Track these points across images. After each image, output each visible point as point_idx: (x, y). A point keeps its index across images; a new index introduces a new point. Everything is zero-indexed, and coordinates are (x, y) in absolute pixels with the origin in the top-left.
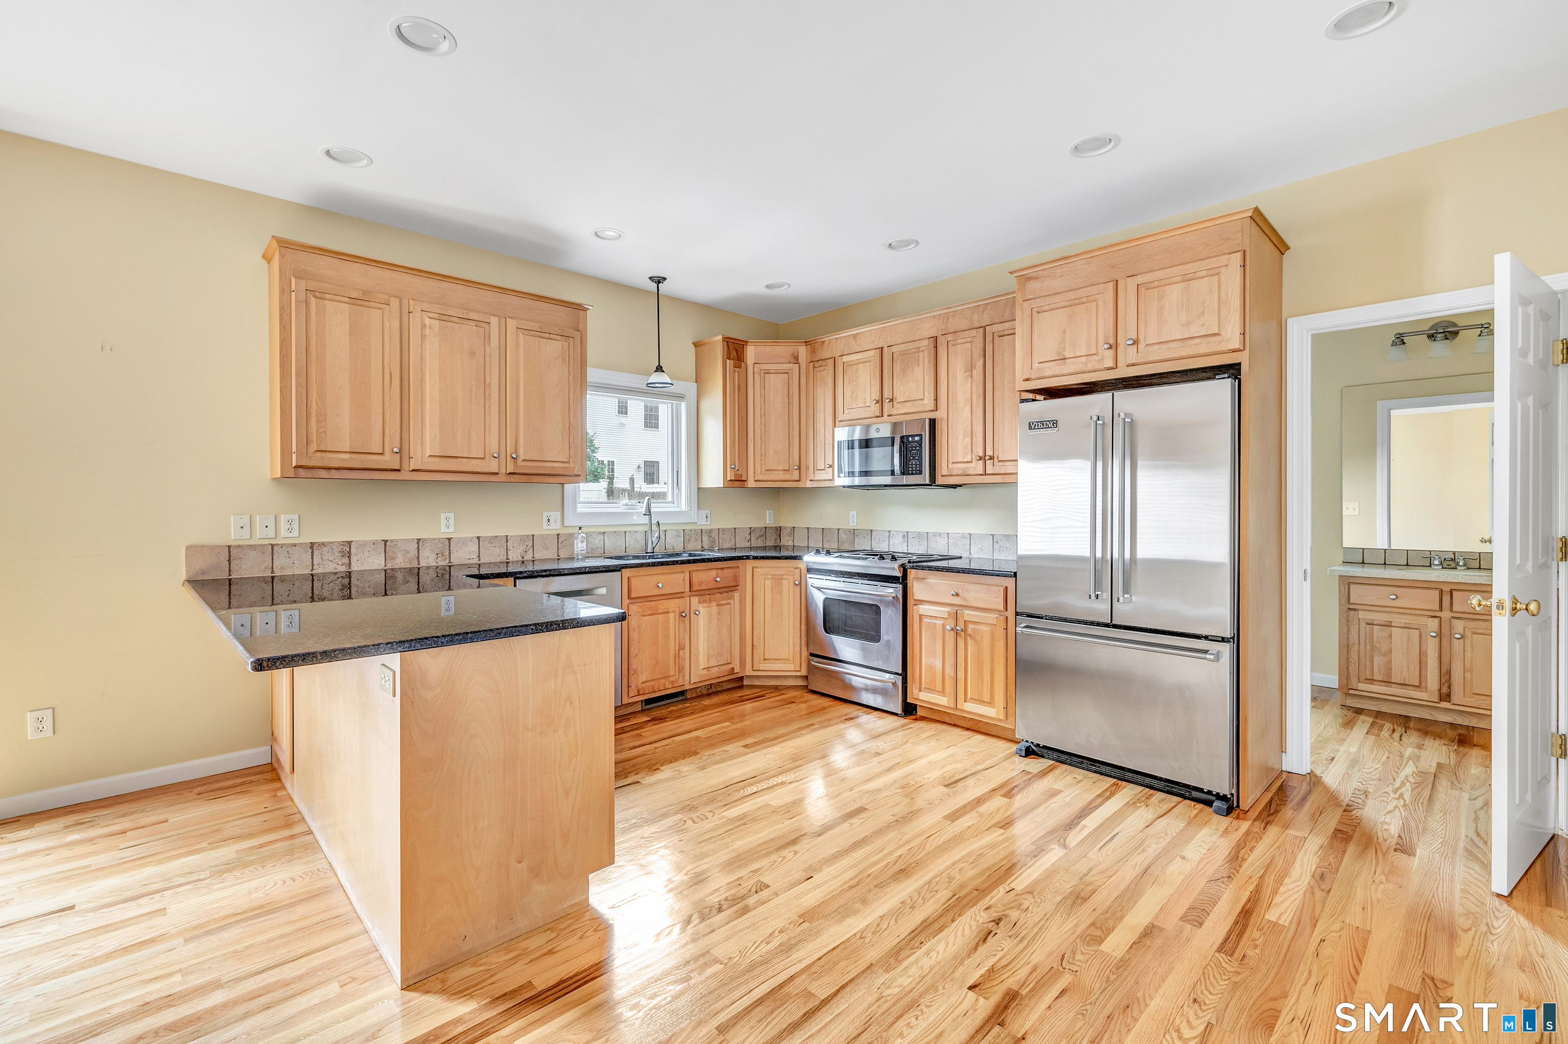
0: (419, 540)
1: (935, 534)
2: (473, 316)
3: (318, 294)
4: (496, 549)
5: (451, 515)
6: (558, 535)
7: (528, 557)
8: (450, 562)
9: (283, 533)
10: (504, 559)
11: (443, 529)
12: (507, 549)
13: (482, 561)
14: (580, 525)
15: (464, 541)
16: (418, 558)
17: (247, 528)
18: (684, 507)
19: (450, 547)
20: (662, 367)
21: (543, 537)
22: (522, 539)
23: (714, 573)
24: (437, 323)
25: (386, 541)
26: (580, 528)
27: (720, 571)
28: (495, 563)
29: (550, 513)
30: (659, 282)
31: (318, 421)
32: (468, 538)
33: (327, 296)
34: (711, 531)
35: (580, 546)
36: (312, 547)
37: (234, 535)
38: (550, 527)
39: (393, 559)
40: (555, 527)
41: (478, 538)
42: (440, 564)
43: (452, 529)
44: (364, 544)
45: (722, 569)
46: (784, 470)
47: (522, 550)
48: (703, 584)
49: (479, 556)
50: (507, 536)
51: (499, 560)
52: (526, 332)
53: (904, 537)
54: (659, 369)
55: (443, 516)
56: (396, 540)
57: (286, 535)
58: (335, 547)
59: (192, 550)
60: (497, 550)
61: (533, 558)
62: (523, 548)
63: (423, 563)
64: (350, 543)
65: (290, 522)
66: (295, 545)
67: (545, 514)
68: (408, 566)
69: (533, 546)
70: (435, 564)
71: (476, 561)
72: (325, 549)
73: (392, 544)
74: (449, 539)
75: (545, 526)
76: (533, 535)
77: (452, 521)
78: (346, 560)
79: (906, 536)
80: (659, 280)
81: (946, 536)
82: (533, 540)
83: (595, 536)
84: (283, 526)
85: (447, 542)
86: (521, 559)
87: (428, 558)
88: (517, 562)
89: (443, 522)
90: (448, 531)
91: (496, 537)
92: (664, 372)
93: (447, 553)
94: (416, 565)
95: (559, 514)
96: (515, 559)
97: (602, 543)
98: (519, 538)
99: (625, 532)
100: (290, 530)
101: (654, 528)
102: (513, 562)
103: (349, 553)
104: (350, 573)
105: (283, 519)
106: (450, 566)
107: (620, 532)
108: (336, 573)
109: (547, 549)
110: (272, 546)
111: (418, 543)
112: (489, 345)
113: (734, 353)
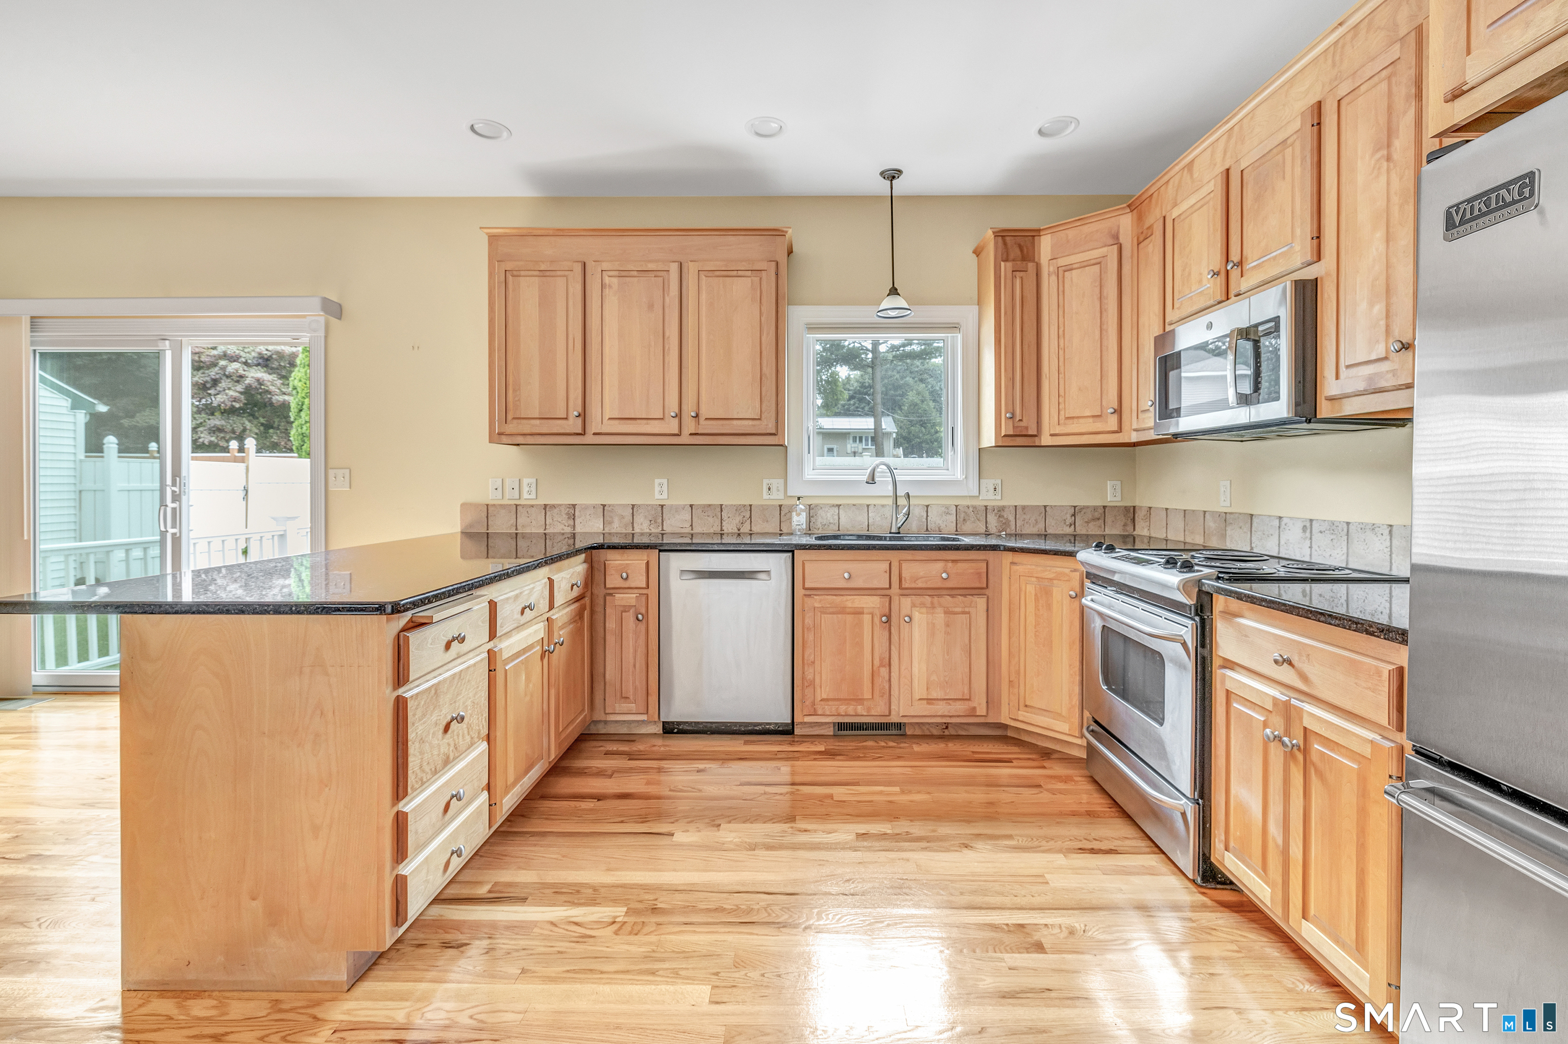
0: (633, 506)
1: (1363, 527)
2: (651, 266)
3: (515, 273)
4: (709, 519)
5: (665, 481)
6: (780, 506)
7: (745, 529)
8: (663, 530)
9: (525, 495)
10: (718, 529)
11: (657, 496)
12: (722, 520)
13: (695, 531)
14: (799, 495)
15: (677, 509)
16: (633, 523)
17: (500, 489)
18: (959, 475)
19: (662, 514)
20: (896, 289)
21: (764, 508)
22: (739, 509)
23: (939, 566)
24: (615, 280)
25: (604, 506)
26: (799, 499)
27: (950, 564)
28: (708, 534)
29: (772, 481)
30: (894, 177)
31: (514, 391)
32: (679, 505)
33: (522, 273)
34: (1002, 509)
35: (799, 520)
36: (545, 509)
37: (491, 496)
38: (772, 497)
39: (610, 523)
40: (777, 496)
41: (691, 506)
42: (653, 531)
43: (665, 496)
44: (586, 507)
45: (954, 561)
46: (1093, 416)
47: (737, 521)
48: (920, 581)
49: (692, 525)
50: (721, 505)
51: (712, 531)
52: (710, 274)
53: (1304, 529)
54: (894, 291)
55: (657, 481)
56: (613, 505)
57: (528, 497)
58: (563, 509)
59: (465, 506)
60: (711, 520)
61: (751, 530)
62: (738, 519)
63: (637, 530)
64: (574, 506)
65: (529, 485)
66: (532, 506)
67: (765, 482)
68: (624, 531)
69: (750, 517)
70: (648, 531)
71: (688, 530)
72: (556, 511)
73: (610, 509)
74: (662, 506)
75: (765, 496)
76: (751, 506)
77: (665, 488)
78: (571, 522)
79: (1308, 526)
80: (892, 175)
81: (1386, 532)
82: (751, 510)
83: (827, 509)
84: (525, 489)
85: (660, 509)
86: (736, 531)
87: (642, 524)
88: (732, 534)
89: (657, 489)
90: (661, 497)
91: (710, 505)
92: (899, 295)
93: (660, 520)
94: (630, 531)
95: (782, 481)
96: (730, 531)
97: (836, 517)
98: (735, 508)
99: (868, 506)
100: (529, 493)
101: (902, 502)
102: (728, 534)
103: (574, 515)
104: (574, 534)
105: (525, 481)
106: (663, 534)
107: (861, 505)
108: (563, 534)
109: (767, 521)
110: (517, 506)
111: (633, 509)
112: (668, 295)
113: (1015, 252)
